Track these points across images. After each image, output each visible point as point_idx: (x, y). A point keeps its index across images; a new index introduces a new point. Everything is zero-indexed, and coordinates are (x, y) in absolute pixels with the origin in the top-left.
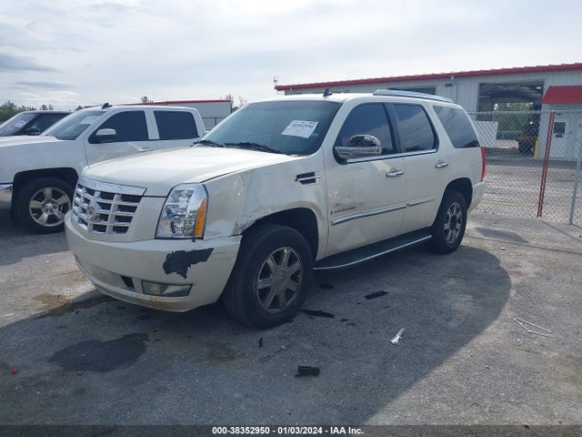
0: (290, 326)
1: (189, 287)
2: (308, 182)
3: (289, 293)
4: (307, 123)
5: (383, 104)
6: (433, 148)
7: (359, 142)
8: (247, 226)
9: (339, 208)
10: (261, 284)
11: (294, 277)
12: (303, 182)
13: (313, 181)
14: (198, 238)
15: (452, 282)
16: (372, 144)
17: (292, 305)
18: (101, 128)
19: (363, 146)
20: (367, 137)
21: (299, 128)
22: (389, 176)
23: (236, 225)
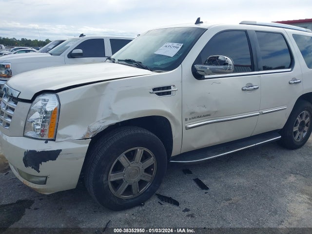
0: (141, 209)
1: (44, 178)
2: (163, 94)
3: (142, 183)
4: (175, 44)
5: (246, 31)
6: (289, 68)
7: (214, 61)
8: (100, 130)
9: (193, 116)
10: (113, 177)
11: (148, 170)
12: (159, 94)
13: (169, 93)
14: (50, 140)
15: (292, 178)
16: (225, 63)
17: (144, 192)
18: (75, 49)
19: (217, 64)
20: (221, 57)
21: (168, 49)
22: (245, 90)
23: (89, 129)
